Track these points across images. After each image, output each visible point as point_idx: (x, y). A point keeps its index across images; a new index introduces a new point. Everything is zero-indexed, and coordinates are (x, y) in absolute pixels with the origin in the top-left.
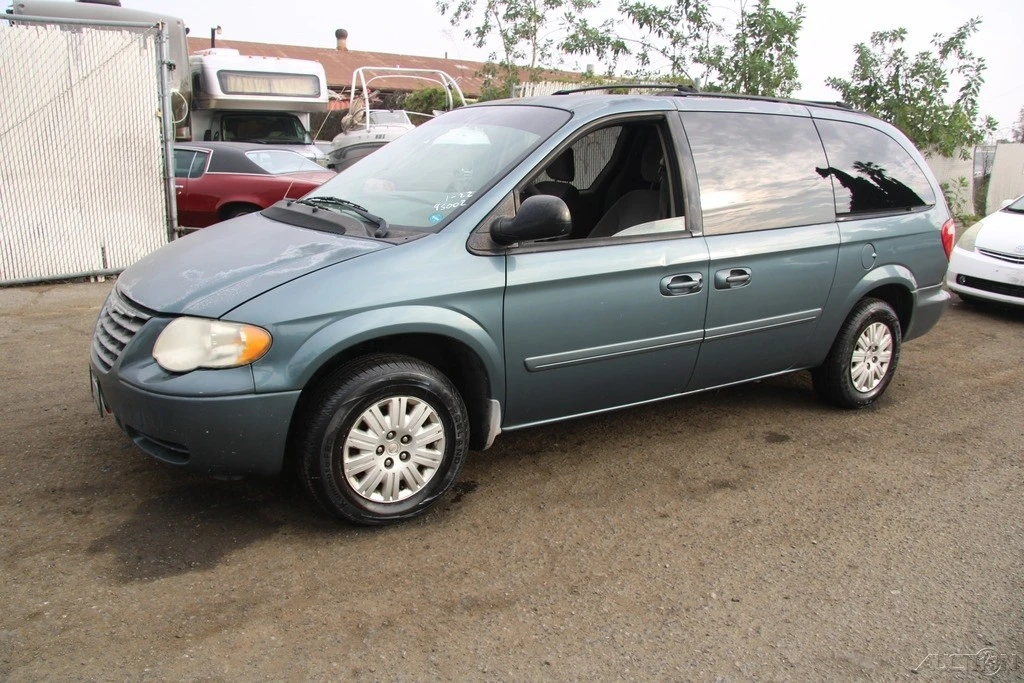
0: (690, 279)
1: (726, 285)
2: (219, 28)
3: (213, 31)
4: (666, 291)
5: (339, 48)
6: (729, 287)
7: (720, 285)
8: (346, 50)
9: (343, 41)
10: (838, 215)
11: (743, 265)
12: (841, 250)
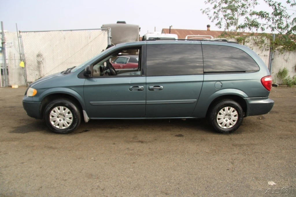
0: (138, 87)
1: (152, 90)
2: (172, 26)
3: (170, 27)
4: (131, 90)
5: (208, 30)
6: (153, 90)
7: (150, 90)
8: (210, 30)
9: (209, 28)
10: (204, 72)
11: (160, 85)
12: (204, 83)
